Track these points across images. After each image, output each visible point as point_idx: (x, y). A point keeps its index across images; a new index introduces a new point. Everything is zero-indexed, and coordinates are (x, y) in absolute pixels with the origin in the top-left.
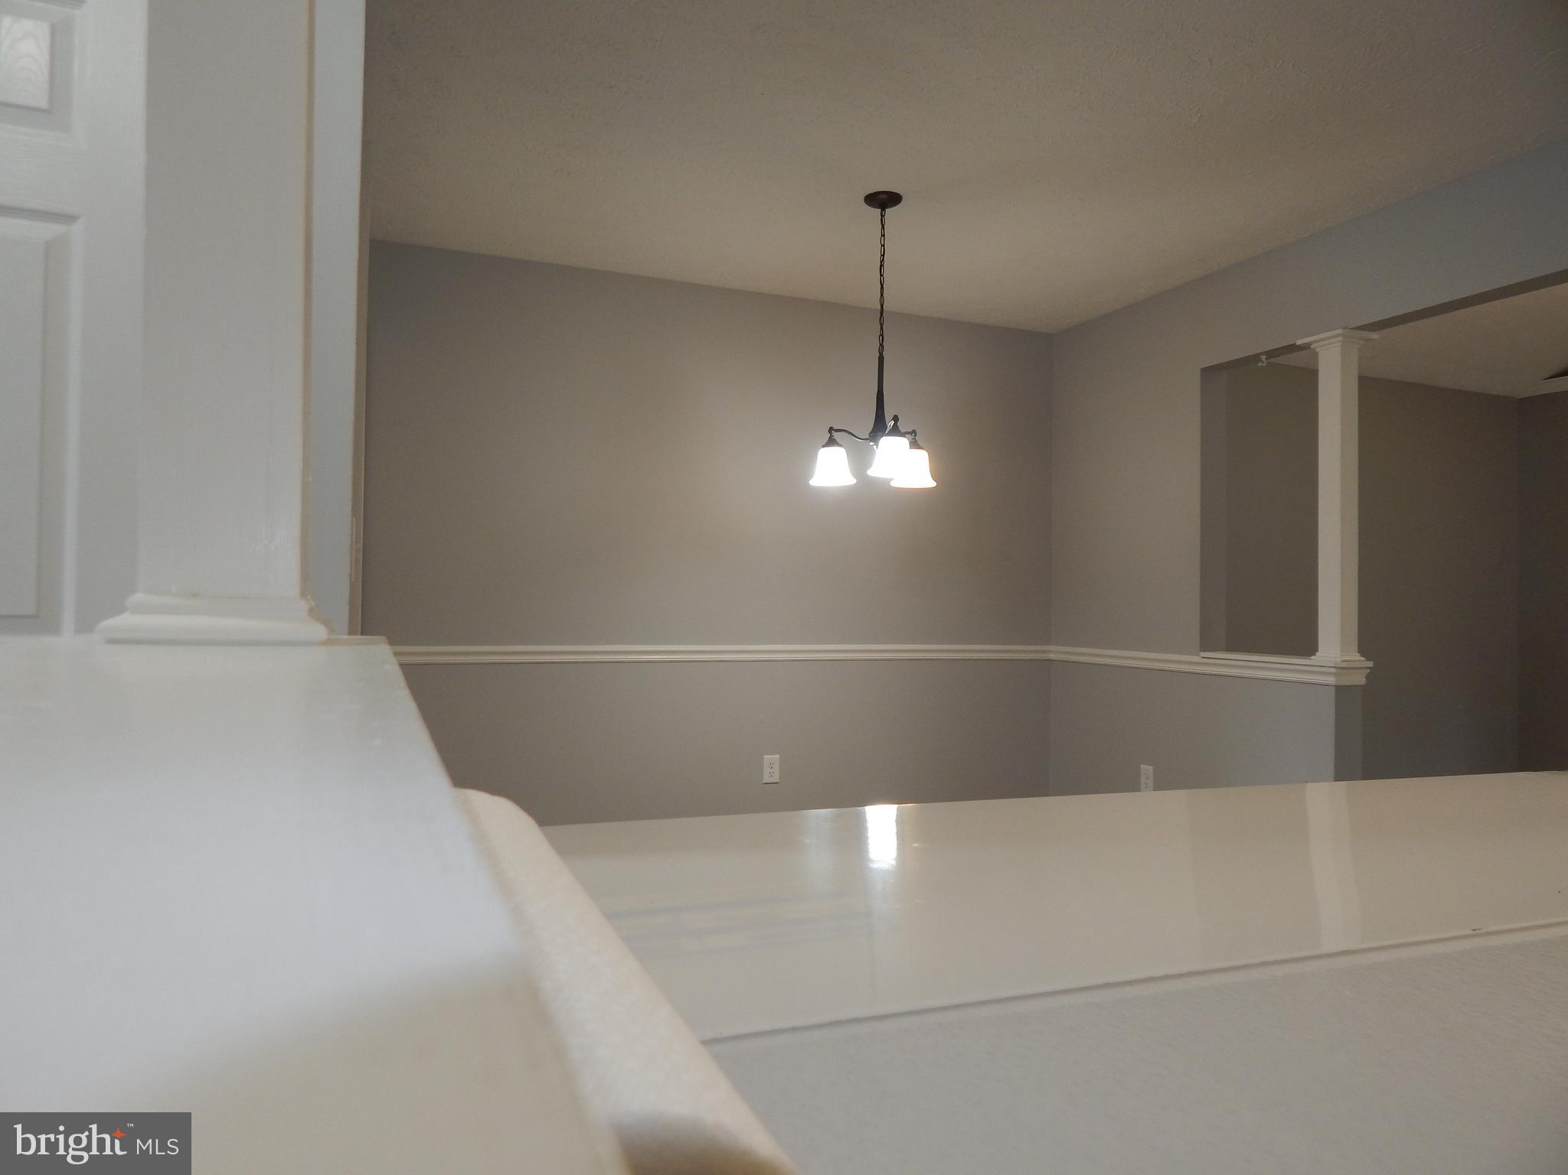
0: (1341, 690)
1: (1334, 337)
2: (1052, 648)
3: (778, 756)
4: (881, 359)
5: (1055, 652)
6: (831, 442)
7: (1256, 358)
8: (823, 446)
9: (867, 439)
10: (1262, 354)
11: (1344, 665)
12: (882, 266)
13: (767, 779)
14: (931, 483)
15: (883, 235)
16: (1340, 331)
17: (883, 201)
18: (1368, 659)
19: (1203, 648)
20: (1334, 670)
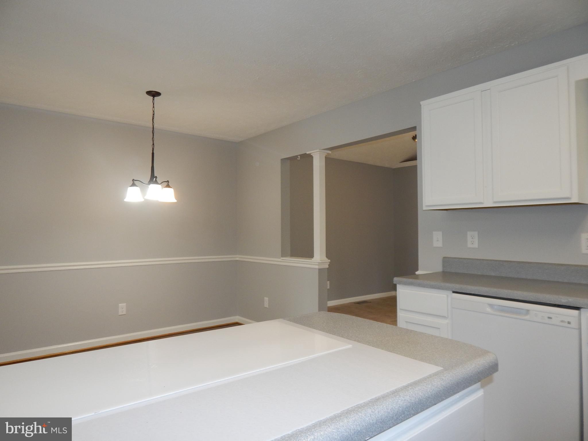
0: (320, 270)
1: (316, 152)
2: (237, 256)
3: (125, 304)
4: (153, 154)
5: (238, 257)
6: (133, 185)
7: (297, 156)
8: (130, 186)
9: (147, 184)
10: (298, 155)
11: (321, 262)
12: (153, 119)
13: (120, 313)
14: (175, 201)
15: (154, 107)
16: (318, 150)
17: (154, 94)
18: (329, 259)
19: (282, 256)
20: (318, 264)
